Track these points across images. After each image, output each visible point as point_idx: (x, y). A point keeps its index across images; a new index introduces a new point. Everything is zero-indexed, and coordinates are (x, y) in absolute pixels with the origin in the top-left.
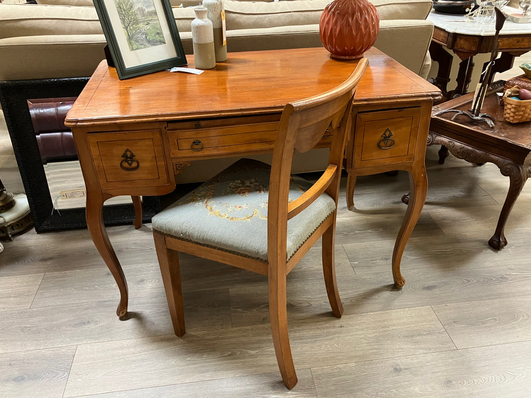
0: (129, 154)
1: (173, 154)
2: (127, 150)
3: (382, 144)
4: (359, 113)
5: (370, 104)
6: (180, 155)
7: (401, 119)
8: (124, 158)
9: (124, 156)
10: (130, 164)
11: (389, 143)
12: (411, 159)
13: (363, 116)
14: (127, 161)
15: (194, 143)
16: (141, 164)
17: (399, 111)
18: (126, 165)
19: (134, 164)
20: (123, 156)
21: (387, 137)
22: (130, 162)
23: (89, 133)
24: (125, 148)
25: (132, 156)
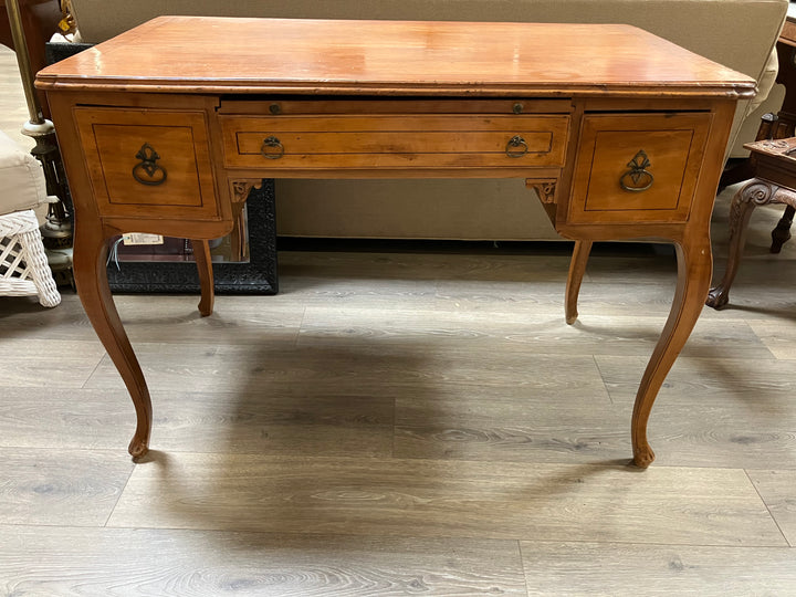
0: (148, 154)
1: (229, 161)
2: (145, 146)
3: (628, 179)
4: (587, 112)
5: (608, 95)
6: (240, 165)
7: (669, 133)
8: (140, 161)
9: (141, 156)
10: (151, 174)
11: (642, 179)
12: (682, 216)
13: (594, 119)
14: (145, 167)
15: (267, 141)
16: (171, 175)
17: (667, 117)
18: (143, 173)
19: (158, 174)
20: (138, 157)
21: (637, 168)
22: (150, 169)
23: (78, 105)
24: (142, 140)
25: (155, 158)
